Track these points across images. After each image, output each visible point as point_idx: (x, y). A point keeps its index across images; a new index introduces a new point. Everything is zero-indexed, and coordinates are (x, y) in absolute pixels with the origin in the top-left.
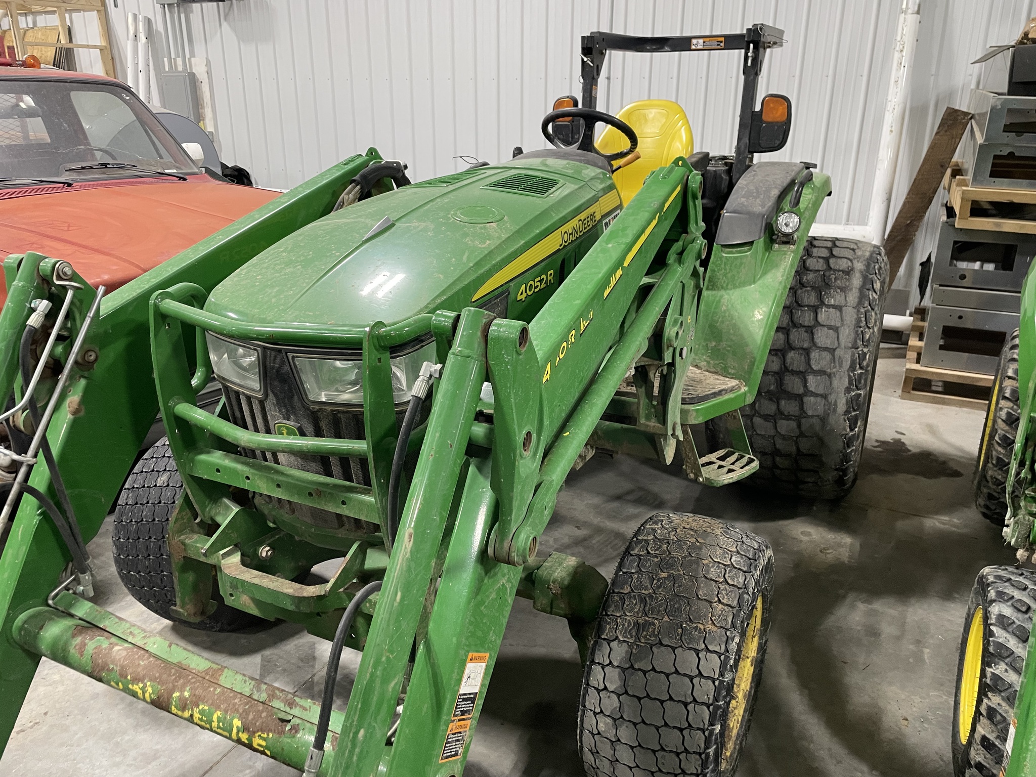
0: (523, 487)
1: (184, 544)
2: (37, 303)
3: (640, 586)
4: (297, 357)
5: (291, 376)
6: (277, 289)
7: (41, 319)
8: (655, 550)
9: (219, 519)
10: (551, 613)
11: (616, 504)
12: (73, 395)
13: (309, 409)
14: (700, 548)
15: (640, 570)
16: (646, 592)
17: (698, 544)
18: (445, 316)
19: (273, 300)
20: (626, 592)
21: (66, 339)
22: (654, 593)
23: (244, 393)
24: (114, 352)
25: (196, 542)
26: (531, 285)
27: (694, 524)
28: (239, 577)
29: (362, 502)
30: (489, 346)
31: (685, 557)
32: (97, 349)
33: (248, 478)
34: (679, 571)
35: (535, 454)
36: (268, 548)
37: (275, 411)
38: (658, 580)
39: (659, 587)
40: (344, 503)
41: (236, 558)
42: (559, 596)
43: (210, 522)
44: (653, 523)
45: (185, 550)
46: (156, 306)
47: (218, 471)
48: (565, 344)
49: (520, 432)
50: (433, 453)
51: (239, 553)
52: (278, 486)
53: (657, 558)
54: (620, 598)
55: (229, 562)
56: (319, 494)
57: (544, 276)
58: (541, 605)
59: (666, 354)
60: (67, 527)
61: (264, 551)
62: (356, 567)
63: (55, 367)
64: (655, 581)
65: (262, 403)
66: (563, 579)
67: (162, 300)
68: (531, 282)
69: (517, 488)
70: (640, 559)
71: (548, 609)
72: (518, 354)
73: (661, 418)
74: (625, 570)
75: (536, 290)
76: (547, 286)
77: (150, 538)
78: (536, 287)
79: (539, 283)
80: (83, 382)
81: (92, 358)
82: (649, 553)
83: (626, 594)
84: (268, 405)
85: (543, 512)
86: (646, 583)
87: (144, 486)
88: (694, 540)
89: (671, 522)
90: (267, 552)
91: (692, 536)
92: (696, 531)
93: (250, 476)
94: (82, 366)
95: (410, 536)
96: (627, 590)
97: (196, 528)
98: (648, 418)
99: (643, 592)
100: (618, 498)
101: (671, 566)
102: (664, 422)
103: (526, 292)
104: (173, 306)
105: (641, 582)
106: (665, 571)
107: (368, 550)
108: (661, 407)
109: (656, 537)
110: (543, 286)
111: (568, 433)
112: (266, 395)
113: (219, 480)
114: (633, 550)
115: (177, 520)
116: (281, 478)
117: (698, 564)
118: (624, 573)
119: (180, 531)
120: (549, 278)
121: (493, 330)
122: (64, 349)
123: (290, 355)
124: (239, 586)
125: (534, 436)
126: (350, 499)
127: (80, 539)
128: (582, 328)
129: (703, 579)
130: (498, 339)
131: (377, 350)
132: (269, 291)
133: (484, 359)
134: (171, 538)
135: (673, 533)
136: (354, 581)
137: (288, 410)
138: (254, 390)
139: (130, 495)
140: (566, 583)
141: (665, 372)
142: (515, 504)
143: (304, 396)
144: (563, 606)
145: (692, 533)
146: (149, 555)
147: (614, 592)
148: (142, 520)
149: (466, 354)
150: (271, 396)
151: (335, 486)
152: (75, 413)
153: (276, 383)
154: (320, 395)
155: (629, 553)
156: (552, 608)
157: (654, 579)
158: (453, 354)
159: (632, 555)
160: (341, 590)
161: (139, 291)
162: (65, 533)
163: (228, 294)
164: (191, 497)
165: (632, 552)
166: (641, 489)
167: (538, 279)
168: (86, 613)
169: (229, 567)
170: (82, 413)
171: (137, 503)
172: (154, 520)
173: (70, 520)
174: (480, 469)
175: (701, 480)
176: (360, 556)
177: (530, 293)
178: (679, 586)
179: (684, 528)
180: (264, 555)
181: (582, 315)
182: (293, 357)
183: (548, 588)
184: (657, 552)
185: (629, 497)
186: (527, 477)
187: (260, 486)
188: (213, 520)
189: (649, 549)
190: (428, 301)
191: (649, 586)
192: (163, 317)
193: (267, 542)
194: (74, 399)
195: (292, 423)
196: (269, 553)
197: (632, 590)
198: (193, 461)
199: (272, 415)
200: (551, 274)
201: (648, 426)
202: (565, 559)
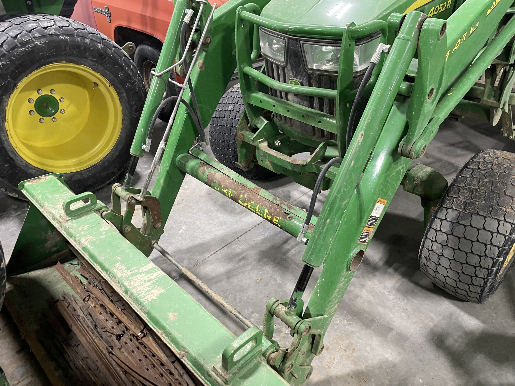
0: (424, 118)
1: (243, 135)
2: (188, 11)
3: (471, 184)
4: (305, 43)
5: (301, 54)
6: (297, 6)
7: (189, 19)
8: (484, 167)
9: (258, 126)
10: (412, 193)
11: (450, 148)
12: (200, 59)
13: (307, 72)
14: (511, 169)
15: (473, 176)
16: (474, 188)
17: (510, 167)
18: (397, 17)
19: (295, 12)
20: (461, 186)
21: (199, 31)
22: (479, 188)
23: (275, 63)
24: (218, 38)
25: (248, 135)
26: (437, 8)
27: (510, 156)
28: (267, 152)
29: (328, 122)
30: (421, 34)
31: (501, 173)
32: (211, 37)
33: (274, 106)
34: (496, 179)
35: (433, 101)
36: (279, 142)
37: (290, 73)
38: (483, 182)
39: (482, 186)
40: (320, 122)
41: (266, 144)
42: (419, 185)
43: (254, 127)
44: (484, 154)
45: (243, 138)
46: (239, 15)
47: (261, 102)
48: (460, 40)
49: (429, 87)
50: (379, 93)
51: (267, 142)
52: (288, 111)
53: (484, 171)
54: (458, 189)
55: (263, 145)
56: (308, 116)
57: (445, 3)
58: (408, 188)
59: (511, 58)
60: (197, 120)
61: (277, 143)
62: (321, 154)
63: (194, 45)
64: (481, 183)
65: (284, 68)
66: (423, 177)
67: (242, 11)
68: (438, 6)
69: (421, 118)
70: (473, 171)
71: (412, 191)
72: (438, 40)
73: (498, 98)
74: (462, 175)
75: (439, 12)
76: (446, 10)
77: (225, 133)
78: (440, 10)
79: (442, 7)
80: (204, 53)
81: (209, 41)
82: (479, 168)
83: (461, 187)
84: (287, 70)
85: (431, 134)
86: (475, 182)
87: (223, 110)
88: (508, 165)
89: (495, 154)
90: (279, 143)
91: (508, 163)
92: (510, 160)
93: (275, 105)
94: (205, 44)
95: (362, 135)
96: (462, 185)
97: (248, 129)
98: (489, 97)
99: (472, 187)
100: (453, 145)
101: (492, 176)
102: (499, 100)
103: (434, 12)
104: (247, 14)
105: (472, 182)
106: (488, 178)
107: (327, 147)
108: (499, 92)
109: (485, 161)
110: (444, 9)
111: (451, 94)
112: (287, 65)
113: (261, 106)
114: (469, 166)
115: (240, 124)
116: (290, 107)
117: (509, 177)
118: (462, 176)
119: (242, 129)
120: (448, 5)
121: (425, 25)
122: (198, 36)
123: (301, 42)
124: (267, 156)
125: (435, 91)
126: (323, 120)
127: (202, 126)
128: (471, 32)
129: (511, 185)
130: (427, 30)
131: (350, 39)
132: (293, 8)
133: (417, 42)
134: (238, 131)
135: (496, 160)
136: (319, 161)
137: (296, 73)
138: (281, 62)
139: (217, 113)
140: (424, 179)
141: (507, 70)
142: (419, 126)
143: (306, 66)
144: (420, 190)
145: (508, 161)
146: (224, 141)
147: (454, 185)
148: (222, 125)
149: (407, 39)
150: (289, 65)
151: (316, 113)
152: (201, 68)
153: (292, 58)
154: (313, 66)
155: (467, 167)
156: (413, 190)
157: (480, 182)
158: (399, 38)
159: (468, 168)
160: (313, 164)
161: (229, 8)
162: (196, 123)
163: (272, 9)
164: (247, 114)
165: (469, 167)
166: (468, 142)
167: (442, 5)
168: (204, 158)
169: (263, 147)
170: (203, 69)
171: (220, 117)
172: (227, 125)
173: (199, 117)
174: (398, 108)
175: (511, 137)
176: (323, 149)
177: (435, 13)
178: (495, 187)
179: (503, 158)
180: (277, 144)
181: (472, 24)
182: (303, 44)
183: (414, 180)
184: (484, 168)
185: (459, 145)
186: (427, 113)
187: (280, 110)
188: (256, 126)
189: (479, 166)
190: (379, 13)
191: (476, 185)
192: (242, 20)
193: (279, 139)
194: (201, 61)
195: (298, 80)
196: (279, 144)
197: (466, 186)
198: (249, 96)
199: (288, 75)
200: (449, 3)
201: (488, 102)
202: (425, 168)
